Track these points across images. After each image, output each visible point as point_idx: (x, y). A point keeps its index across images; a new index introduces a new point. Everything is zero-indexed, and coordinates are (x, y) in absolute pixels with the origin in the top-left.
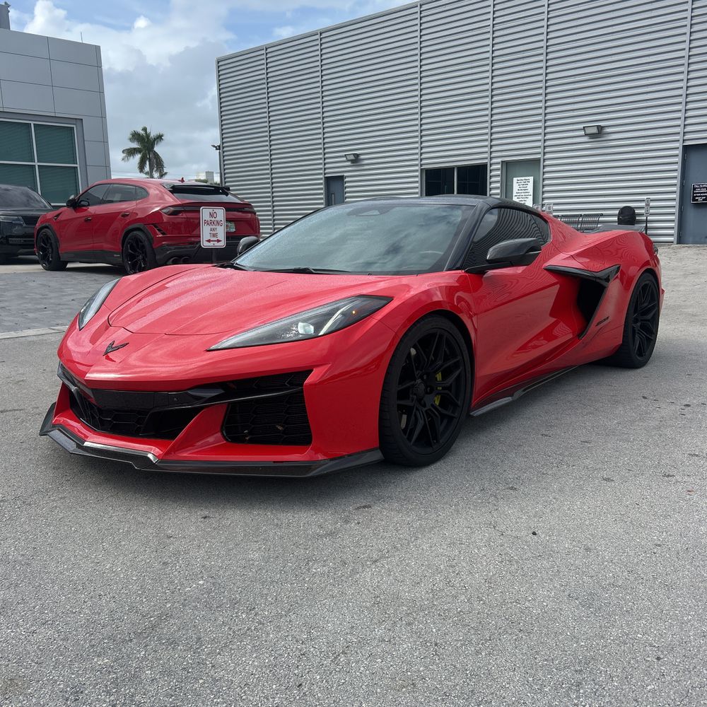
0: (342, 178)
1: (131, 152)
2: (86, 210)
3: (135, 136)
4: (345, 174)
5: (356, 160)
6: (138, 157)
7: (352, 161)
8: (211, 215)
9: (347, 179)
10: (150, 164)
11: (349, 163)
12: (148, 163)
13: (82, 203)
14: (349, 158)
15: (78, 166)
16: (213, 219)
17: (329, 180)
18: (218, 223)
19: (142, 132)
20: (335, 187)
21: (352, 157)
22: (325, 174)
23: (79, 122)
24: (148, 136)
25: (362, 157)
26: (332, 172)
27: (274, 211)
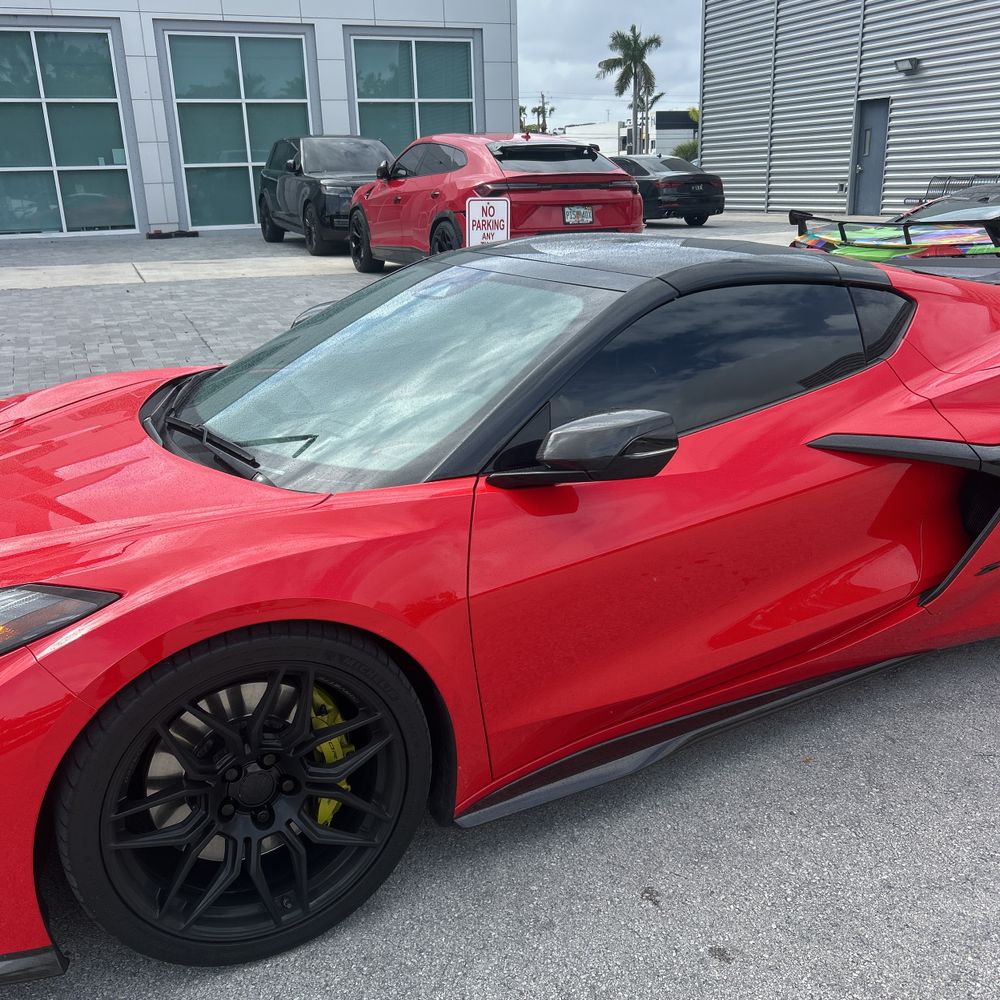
0: (887, 101)
1: (609, 65)
2: (403, 183)
3: (619, 41)
4: (893, 96)
5: (914, 69)
6: (618, 72)
7: (907, 72)
8: (484, 211)
9: (895, 104)
10: (635, 81)
11: (901, 76)
12: (632, 80)
13: (400, 172)
14: (902, 66)
15: (473, 100)
16: (489, 218)
17: (863, 107)
18: (497, 225)
19: (628, 34)
20: (873, 118)
21: (907, 66)
22: (858, 96)
23: (478, 34)
24: (636, 38)
25: (925, 64)
26: (870, 93)
27: (771, 160)
